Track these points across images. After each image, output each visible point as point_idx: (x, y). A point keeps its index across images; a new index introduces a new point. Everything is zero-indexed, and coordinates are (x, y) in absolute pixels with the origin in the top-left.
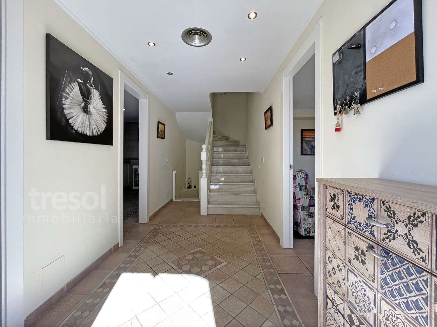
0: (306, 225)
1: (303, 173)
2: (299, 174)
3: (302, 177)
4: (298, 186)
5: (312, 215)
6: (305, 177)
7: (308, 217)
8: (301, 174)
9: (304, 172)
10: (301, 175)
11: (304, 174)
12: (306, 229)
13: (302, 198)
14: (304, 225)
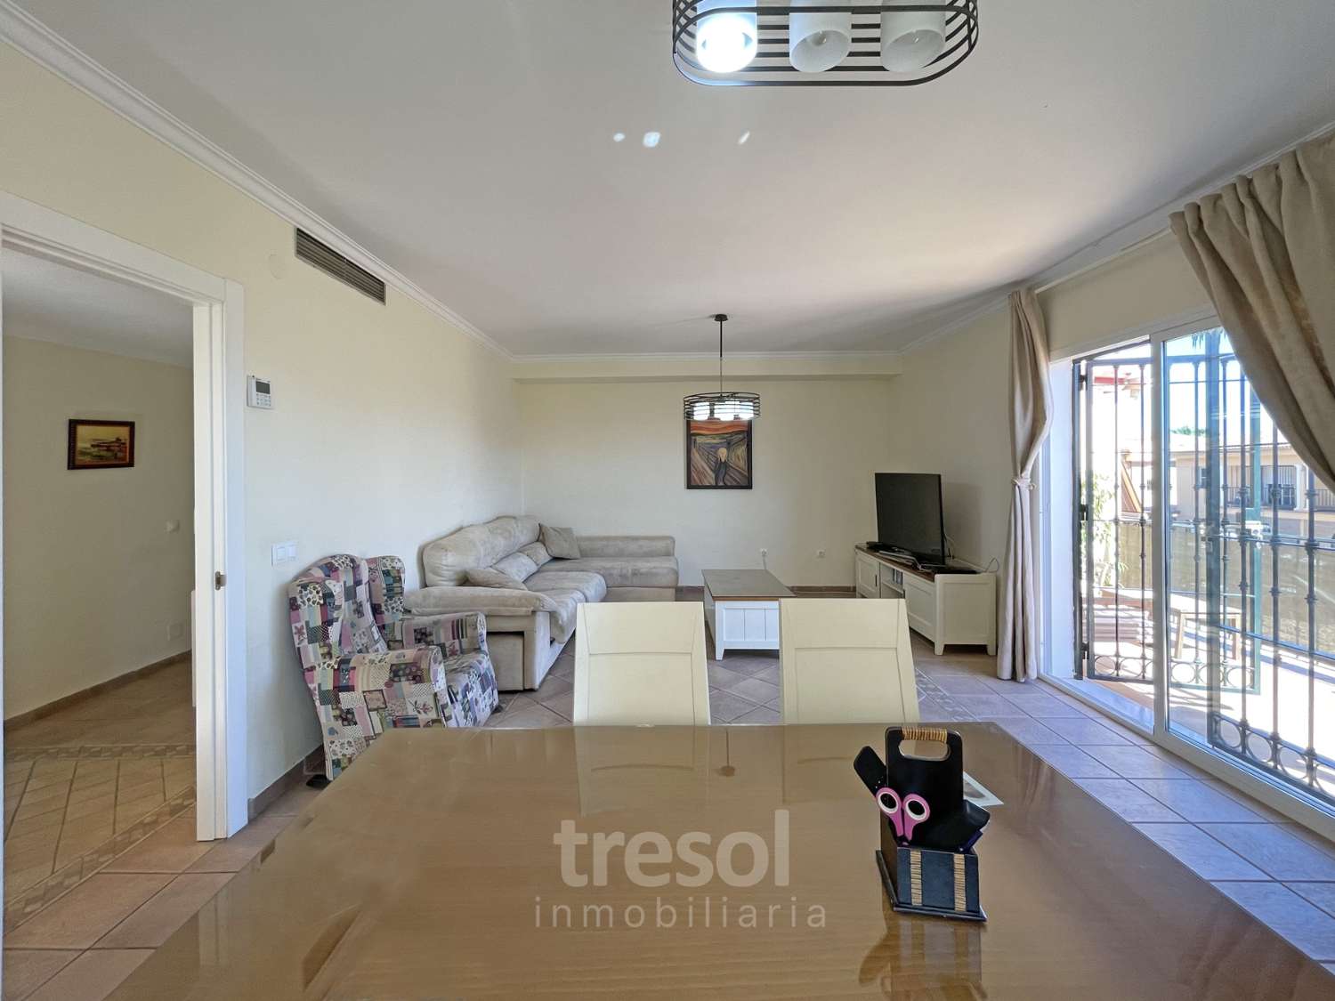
0: (338, 749)
1: (315, 588)
2: (304, 592)
3: (314, 603)
4: (305, 631)
5: (349, 716)
6: (322, 602)
7: (340, 722)
8: (311, 593)
9: (317, 586)
10: (309, 596)
11: (318, 592)
12: (339, 760)
13: (317, 667)
14: (333, 746)
